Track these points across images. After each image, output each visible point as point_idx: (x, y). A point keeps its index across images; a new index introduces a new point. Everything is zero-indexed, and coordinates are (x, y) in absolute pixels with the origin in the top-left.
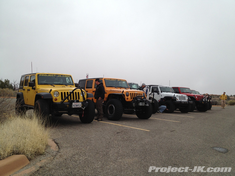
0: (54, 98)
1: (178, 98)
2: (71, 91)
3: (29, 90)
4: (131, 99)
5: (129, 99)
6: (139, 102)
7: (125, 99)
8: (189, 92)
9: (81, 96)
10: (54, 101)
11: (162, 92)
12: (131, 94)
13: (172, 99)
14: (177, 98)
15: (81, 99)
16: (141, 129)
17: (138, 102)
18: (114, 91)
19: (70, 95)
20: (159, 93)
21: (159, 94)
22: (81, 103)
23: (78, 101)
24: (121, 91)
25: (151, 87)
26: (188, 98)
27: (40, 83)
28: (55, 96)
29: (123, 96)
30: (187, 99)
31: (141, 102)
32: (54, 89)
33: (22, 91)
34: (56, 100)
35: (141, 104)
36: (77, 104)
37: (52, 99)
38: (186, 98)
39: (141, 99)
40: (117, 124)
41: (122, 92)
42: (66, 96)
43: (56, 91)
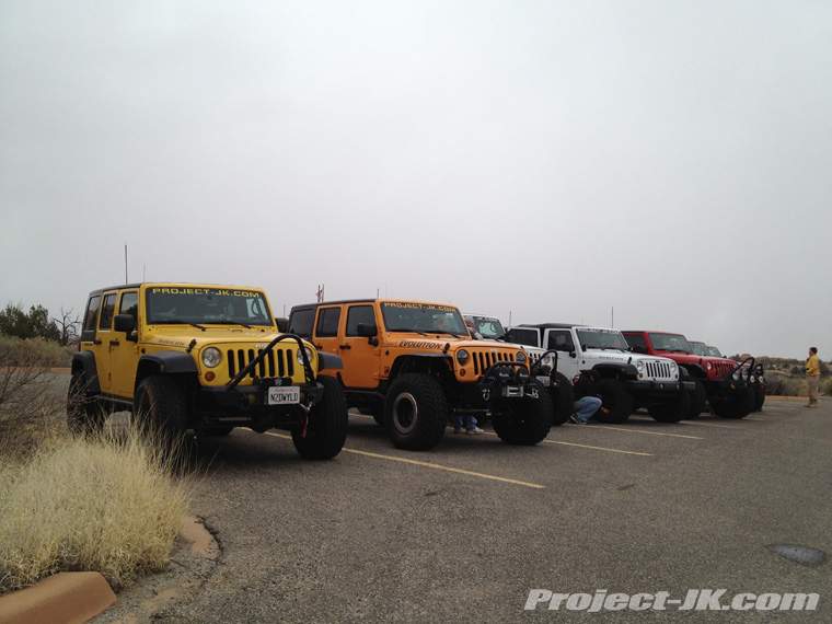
0: (204, 371)
1: (644, 372)
2: (265, 346)
3: (117, 344)
4: (476, 373)
5: (467, 373)
6: (505, 385)
7: (453, 372)
8: (681, 348)
9: (298, 363)
10: (204, 381)
11: (584, 350)
12: (474, 354)
13: (624, 374)
14: (639, 369)
15: (299, 375)
16: (513, 481)
17: (500, 384)
18: (413, 345)
19: (261, 360)
20: (576, 352)
21: (574, 356)
22: (298, 388)
23: (288, 382)
24: (439, 346)
25: (547, 331)
26: (680, 370)
27: (154, 319)
28: (208, 363)
29: (448, 362)
30: (677, 372)
31: (511, 383)
32: (203, 340)
33: (91, 348)
34: (211, 376)
35: (511, 391)
36: (285, 393)
37: (195, 374)
38: (672, 370)
39: (512, 374)
40: (425, 464)
41: (443, 347)
42: (247, 363)
43: (212, 346)
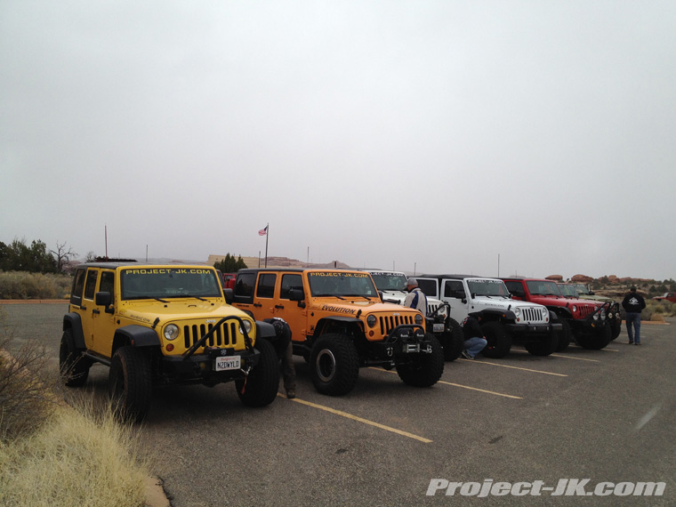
0: (165, 343)
1: (521, 317)
2: (215, 322)
4: (382, 333)
5: (375, 333)
6: (406, 344)
7: (364, 333)
8: (552, 292)
9: (239, 332)
10: (165, 351)
11: (473, 297)
12: (381, 318)
13: (505, 318)
14: (517, 314)
15: (240, 344)
17: (401, 343)
18: (333, 309)
19: (210, 336)
20: (466, 299)
21: (465, 302)
22: (239, 357)
23: (231, 352)
24: (353, 311)
25: (444, 281)
26: (550, 314)
27: (127, 295)
28: (168, 337)
29: (360, 325)
30: (548, 316)
31: (410, 341)
32: (165, 317)
33: (78, 311)
34: (171, 347)
35: (410, 348)
36: (229, 361)
37: (159, 347)
38: (543, 314)
39: (411, 334)
40: (340, 413)
41: (356, 313)
42: (199, 337)
43: (172, 323)
